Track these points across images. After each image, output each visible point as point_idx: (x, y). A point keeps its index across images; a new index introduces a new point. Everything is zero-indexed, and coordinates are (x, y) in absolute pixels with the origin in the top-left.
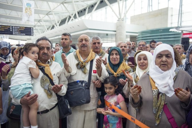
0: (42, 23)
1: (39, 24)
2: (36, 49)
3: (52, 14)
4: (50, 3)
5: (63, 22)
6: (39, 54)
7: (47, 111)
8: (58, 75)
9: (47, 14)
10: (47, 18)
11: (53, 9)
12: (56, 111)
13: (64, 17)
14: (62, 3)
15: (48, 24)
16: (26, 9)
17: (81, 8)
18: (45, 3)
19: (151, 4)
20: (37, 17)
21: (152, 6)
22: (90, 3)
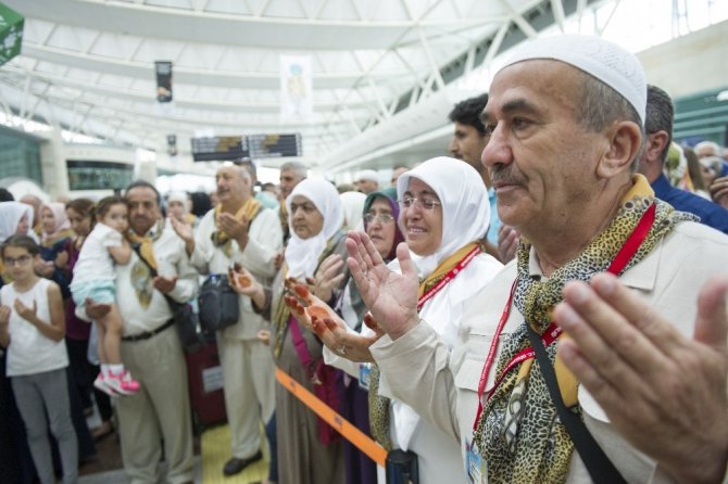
0: (345, 114)
1: (336, 118)
2: (119, 208)
3: (367, 85)
4: (360, 54)
5: (404, 103)
6: (127, 216)
7: (146, 336)
8: (174, 260)
9: (355, 87)
10: (355, 97)
11: (371, 70)
12: (170, 336)
13: (406, 90)
14: (393, 48)
15: (362, 114)
16: (290, 82)
17: (454, 55)
18: (346, 56)
19: (681, 10)
20: (326, 97)
21: (686, 15)
22: (479, 35)
